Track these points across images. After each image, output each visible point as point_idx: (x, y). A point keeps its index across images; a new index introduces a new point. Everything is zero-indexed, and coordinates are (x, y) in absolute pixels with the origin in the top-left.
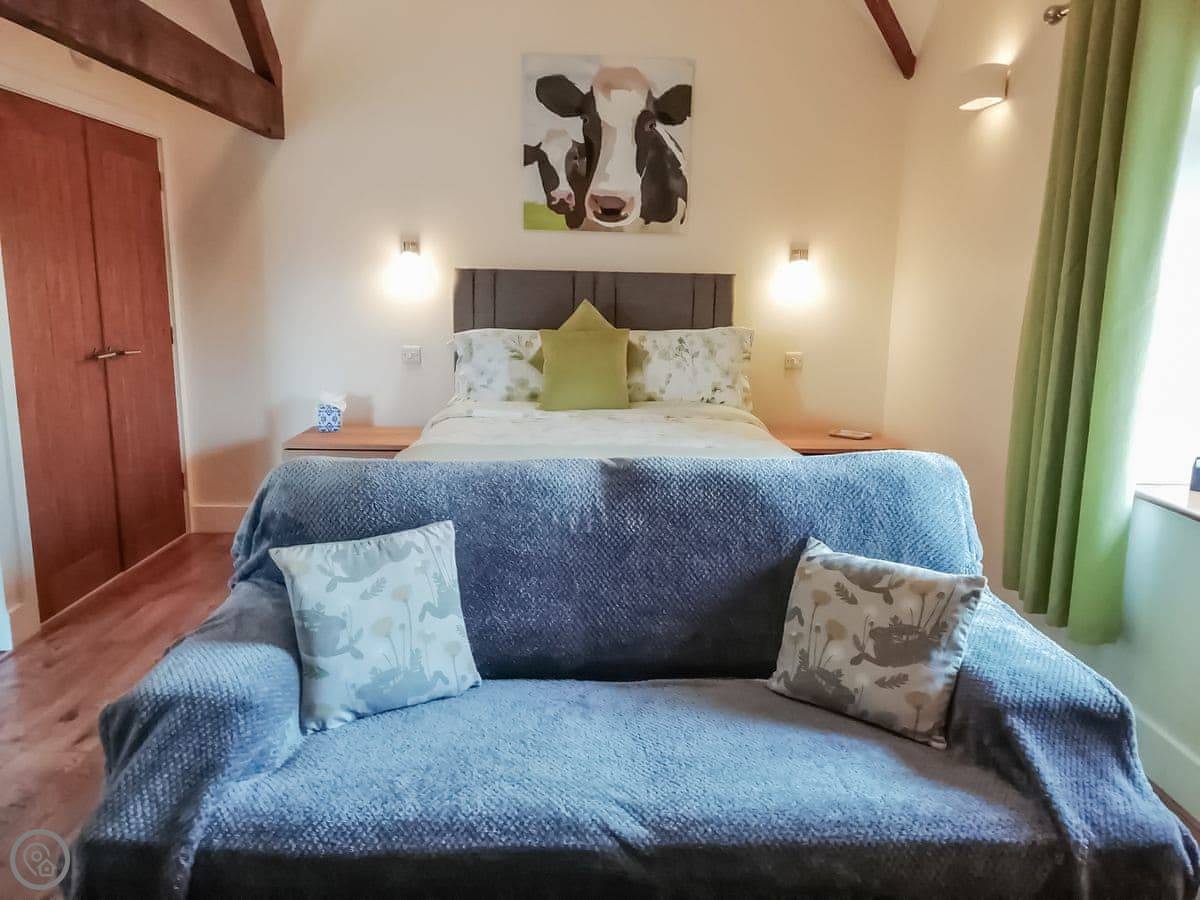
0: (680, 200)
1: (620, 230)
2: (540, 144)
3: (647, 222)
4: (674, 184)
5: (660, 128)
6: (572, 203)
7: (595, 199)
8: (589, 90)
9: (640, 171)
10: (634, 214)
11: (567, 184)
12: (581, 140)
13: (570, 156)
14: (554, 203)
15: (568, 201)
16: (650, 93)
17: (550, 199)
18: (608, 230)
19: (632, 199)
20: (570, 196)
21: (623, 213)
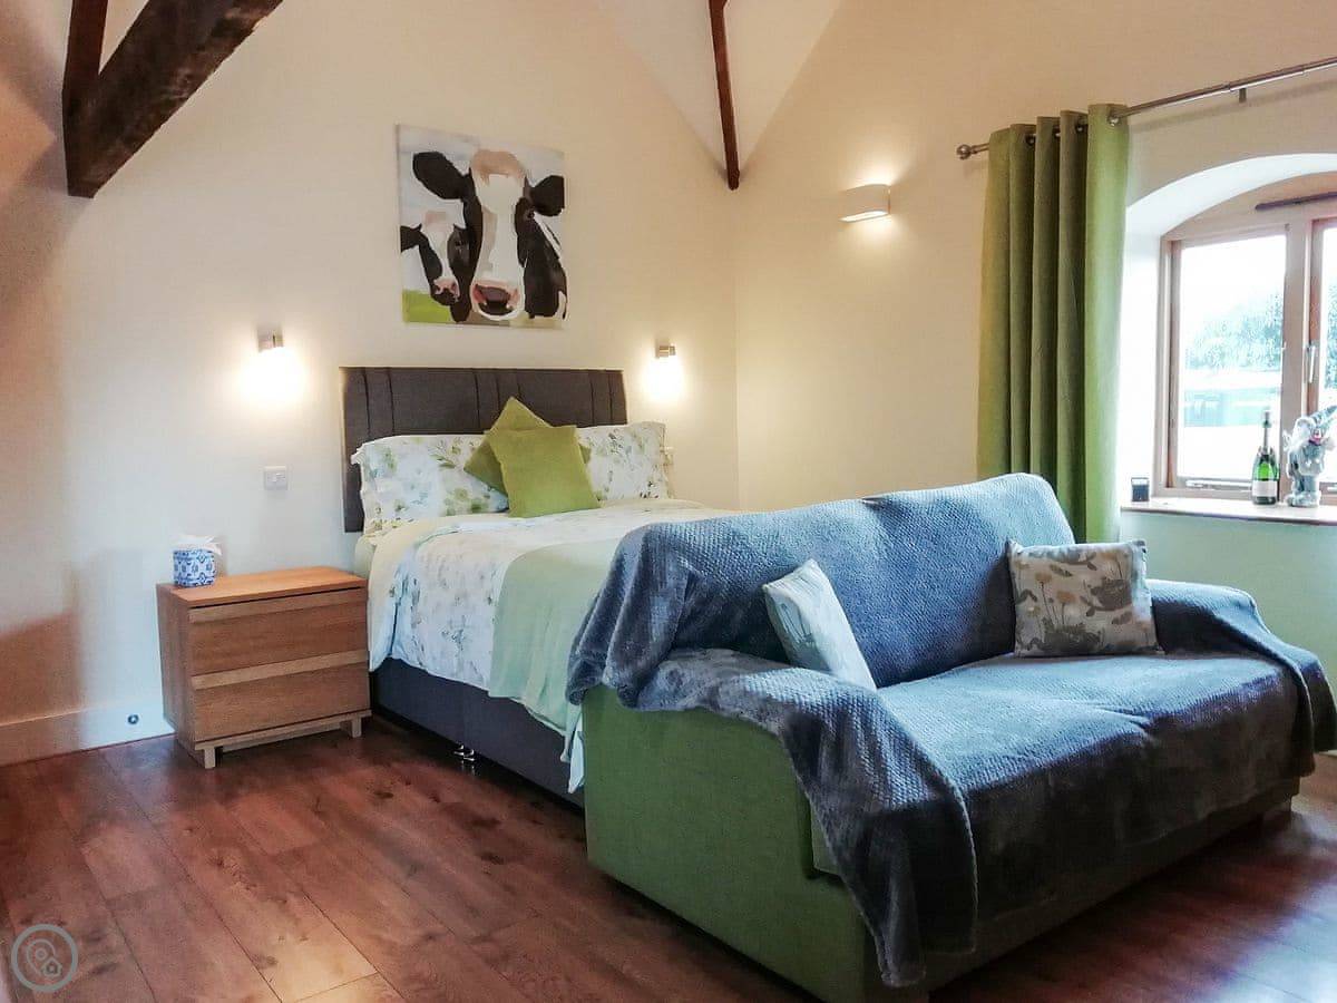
0: (561, 293)
3: (532, 317)
20: (454, 285)
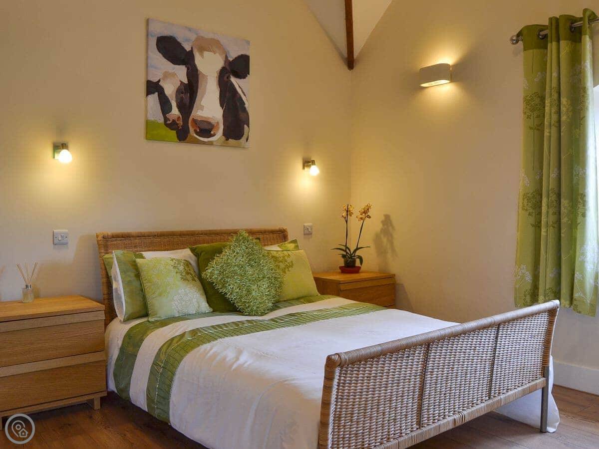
1: (211, 144)
2: (159, 81)
4: (242, 115)
5: (233, 80)
6: (181, 123)
7: (194, 121)
8: (190, 49)
9: (222, 105)
10: (219, 134)
11: (177, 110)
12: (185, 81)
13: (179, 91)
14: (168, 122)
15: (178, 122)
16: (226, 57)
17: (166, 119)
18: (204, 143)
19: (218, 123)
20: (179, 118)
21: (212, 132)
